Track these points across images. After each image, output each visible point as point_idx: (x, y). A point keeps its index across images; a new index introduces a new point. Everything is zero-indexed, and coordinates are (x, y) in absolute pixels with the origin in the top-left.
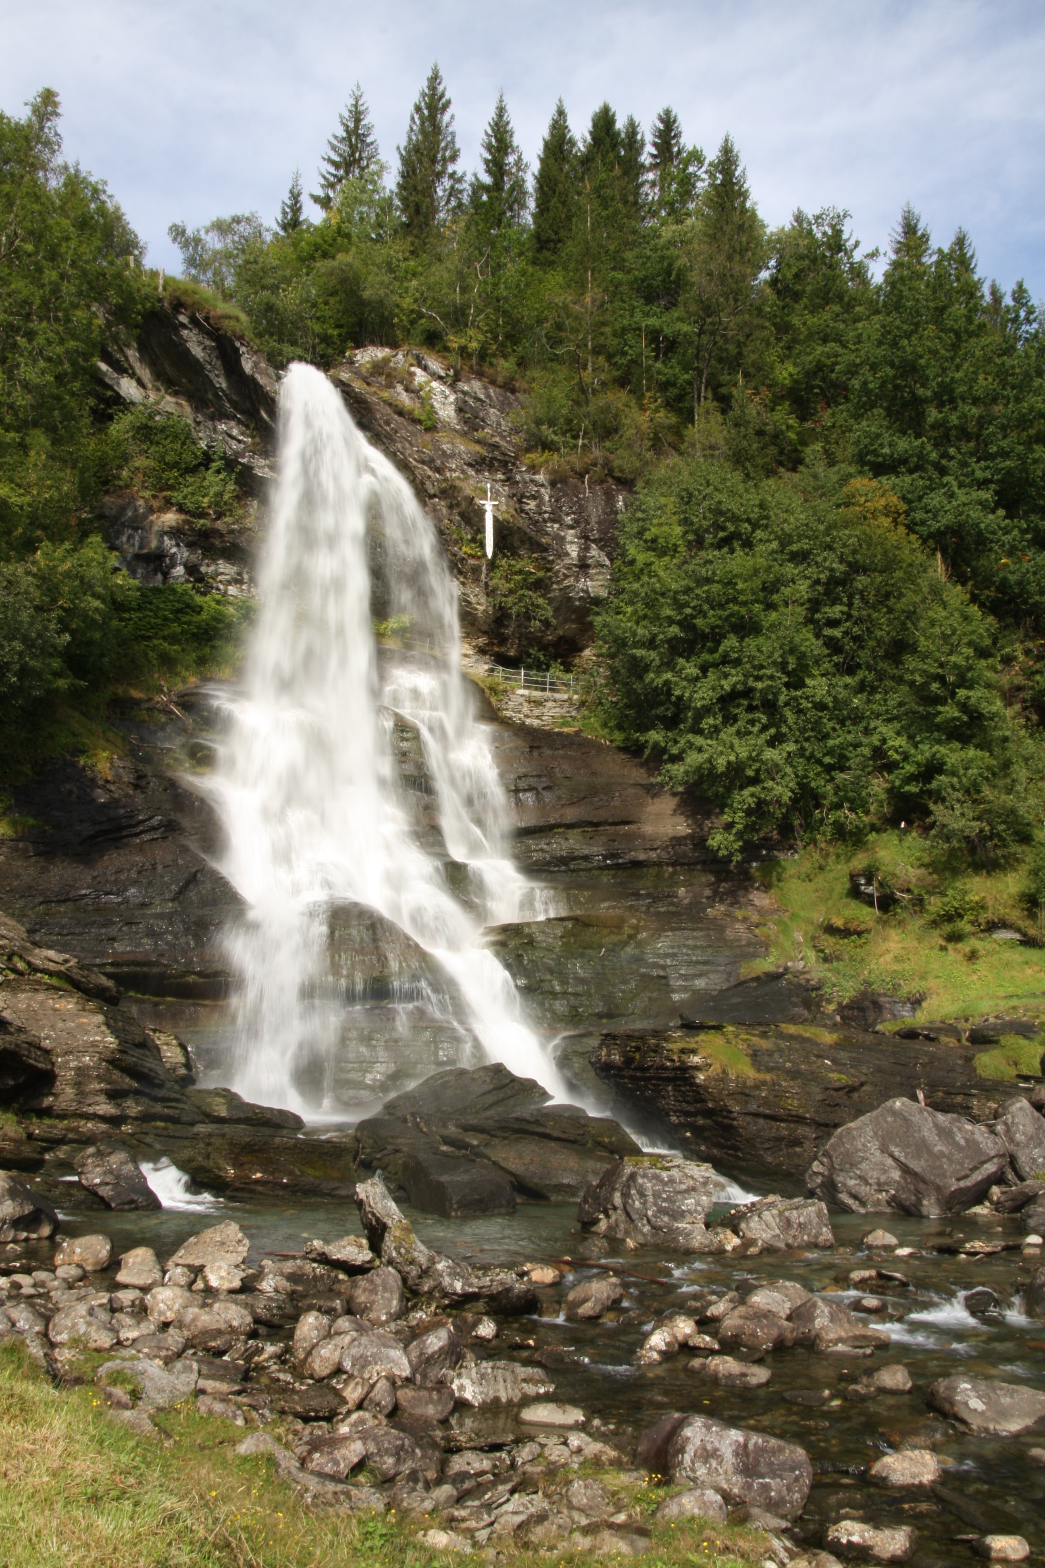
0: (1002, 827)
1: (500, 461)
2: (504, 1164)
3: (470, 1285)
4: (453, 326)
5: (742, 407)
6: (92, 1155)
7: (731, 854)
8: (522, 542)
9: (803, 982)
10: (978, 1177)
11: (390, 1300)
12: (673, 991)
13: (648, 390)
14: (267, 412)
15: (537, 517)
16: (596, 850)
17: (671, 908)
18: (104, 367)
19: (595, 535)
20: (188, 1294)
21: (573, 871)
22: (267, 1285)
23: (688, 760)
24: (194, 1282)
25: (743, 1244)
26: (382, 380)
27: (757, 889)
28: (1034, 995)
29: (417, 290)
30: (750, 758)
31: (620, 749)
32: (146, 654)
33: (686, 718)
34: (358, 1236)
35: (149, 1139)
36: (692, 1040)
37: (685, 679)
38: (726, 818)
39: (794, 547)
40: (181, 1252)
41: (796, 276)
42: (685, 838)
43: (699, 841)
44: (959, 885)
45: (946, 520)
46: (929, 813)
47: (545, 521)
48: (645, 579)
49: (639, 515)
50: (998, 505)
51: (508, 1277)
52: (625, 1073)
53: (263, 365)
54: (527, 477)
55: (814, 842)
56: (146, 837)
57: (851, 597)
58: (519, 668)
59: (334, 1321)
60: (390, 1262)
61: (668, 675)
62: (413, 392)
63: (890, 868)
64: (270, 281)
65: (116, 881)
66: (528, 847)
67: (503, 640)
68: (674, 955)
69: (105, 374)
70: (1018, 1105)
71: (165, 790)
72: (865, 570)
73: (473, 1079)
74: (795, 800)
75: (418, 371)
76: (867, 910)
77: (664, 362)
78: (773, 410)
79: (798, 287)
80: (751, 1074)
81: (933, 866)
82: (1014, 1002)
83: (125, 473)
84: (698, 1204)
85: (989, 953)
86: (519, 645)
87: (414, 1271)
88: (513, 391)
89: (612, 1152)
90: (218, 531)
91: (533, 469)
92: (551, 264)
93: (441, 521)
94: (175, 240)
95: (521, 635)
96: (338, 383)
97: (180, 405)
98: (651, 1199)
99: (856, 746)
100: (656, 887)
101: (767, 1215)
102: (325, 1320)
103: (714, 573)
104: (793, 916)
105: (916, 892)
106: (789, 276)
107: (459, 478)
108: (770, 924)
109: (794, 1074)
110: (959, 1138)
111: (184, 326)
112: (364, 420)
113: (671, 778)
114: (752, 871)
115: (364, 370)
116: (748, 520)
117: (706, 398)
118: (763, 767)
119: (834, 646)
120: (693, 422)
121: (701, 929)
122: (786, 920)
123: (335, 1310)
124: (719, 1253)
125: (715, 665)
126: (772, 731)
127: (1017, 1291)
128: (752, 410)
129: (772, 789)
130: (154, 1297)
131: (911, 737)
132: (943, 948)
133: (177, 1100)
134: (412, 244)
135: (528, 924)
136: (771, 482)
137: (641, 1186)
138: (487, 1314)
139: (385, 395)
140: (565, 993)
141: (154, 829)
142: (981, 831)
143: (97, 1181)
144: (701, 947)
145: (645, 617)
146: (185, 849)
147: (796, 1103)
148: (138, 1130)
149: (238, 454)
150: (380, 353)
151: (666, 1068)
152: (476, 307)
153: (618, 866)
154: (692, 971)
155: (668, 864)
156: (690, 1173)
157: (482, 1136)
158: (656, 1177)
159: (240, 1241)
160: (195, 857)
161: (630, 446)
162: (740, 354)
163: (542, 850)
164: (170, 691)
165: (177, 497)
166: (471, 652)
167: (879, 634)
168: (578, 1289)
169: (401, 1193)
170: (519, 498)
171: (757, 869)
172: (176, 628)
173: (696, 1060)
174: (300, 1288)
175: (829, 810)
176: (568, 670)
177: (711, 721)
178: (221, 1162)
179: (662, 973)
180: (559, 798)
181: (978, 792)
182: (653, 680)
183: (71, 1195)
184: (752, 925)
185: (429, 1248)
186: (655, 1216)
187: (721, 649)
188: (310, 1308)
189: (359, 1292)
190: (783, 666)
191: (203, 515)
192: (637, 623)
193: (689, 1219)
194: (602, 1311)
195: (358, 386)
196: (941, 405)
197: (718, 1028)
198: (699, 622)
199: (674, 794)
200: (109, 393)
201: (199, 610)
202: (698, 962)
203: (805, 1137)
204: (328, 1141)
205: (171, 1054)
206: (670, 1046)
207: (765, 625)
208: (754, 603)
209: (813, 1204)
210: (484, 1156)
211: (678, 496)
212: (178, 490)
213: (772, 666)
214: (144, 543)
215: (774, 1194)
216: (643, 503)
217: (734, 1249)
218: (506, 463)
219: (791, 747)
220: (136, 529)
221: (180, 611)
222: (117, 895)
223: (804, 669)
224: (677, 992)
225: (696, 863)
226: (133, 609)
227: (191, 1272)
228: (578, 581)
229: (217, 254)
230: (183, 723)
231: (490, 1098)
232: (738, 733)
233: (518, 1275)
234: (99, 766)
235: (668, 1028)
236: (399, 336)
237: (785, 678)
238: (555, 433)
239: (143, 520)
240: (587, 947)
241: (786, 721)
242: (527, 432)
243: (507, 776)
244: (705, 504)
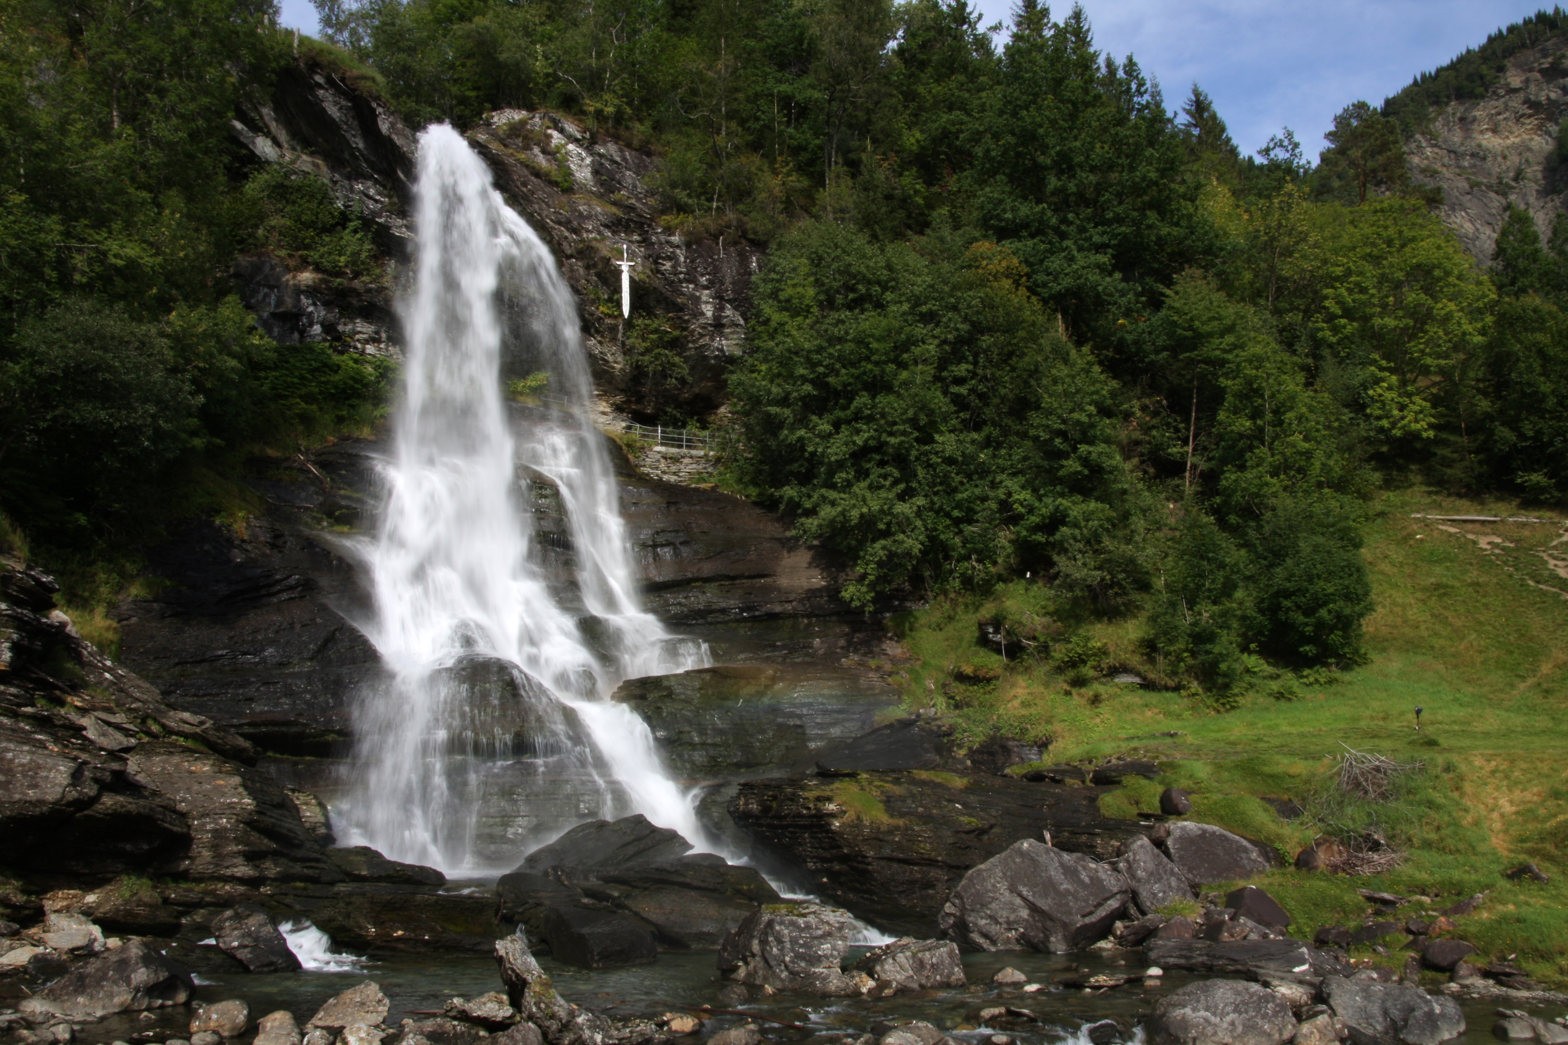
0: (1123, 575)
1: (636, 223)
2: (645, 915)
3: (611, 1037)
4: (589, 90)
5: (871, 172)
6: (230, 918)
7: (864, 606)
8: (658, 302)
9: (935, 728)
10: (1102, 913)
12: (809, 740)
13: (781, 154)
14: (403, 172)
15: (672, 277)
16: (733, 603)
17: (807, 659)
18: (238, 125)
19: (730, 295)
21: (710, 624)
23: (822, 514)
24: (333, 1044)
25: (878, 986)
26: (519, 141)
27: (891, 639)
28: (1154, 736)
29: (554, 54)
30: (882, 511)
31: (755, 504)
32: (283, 413)
33: (819, 473)
34: (498, 992)
35: (288, 901)
36: (827, 788)
37: (818, 436)
38: (859, 570)
39: (924, 309)
40: (321, 1014)
41: (923, 46)
42: (820, 590)
43: (833, 592)
44: (1082, 632)
45: (1067, 282)
46: (1053, 564)
47: (681, 281)
48: (780, 338)
49: (773, 276)
50: (1115, 267)
51: (647, 1028)
52: (762, 822)
53: (400, 126)
54: (663, 238)
55: (944, 592)
56: (285, 596)
57: (976, 355)
58: (656, 425)
60: (531, 1017)
61: (802, 432)
62: (549, 154)
63: (1017, 617)
64: (406, 43)
65: (253, 641)
66: (666, 601)
67: (640, 399)
68: (809, 705)
69: (240, 132)
70: (1139, 843)
71: (303, 549)
72: (990, 330)
73: (614, 831)
74: (924, 553)
75: (555, 134)
76: (995, 657)
77: (795, 128)
78: (901, 175)
79: (924, 57)
80: (885, 819)
81: (1057, 614)
82: (1135, 744)
83: (260, 232)
84: (834, 948)
85: (1112, 697)
86: (656, 403)
87: (554, 1026)
88: (649, 154)
89: (750, 900)
90: (355, 290)
91: (669, 230)
92: (685, 30)
93: (578, 281)
95: (657, 393)
96: (474, 144)
97: (317, 166)
98: (788, 945)
99: (984, 499)
100: (791, 639)
101: (900, 957)
103: (847, 333)
104: (925, 665)
105: (1042, 639)
106: (916, 46)
107: (595, 239)
108: (902, 672)
109: (926, 819)
110: (1084, 877)
111: (320, 86)
112: (502, 181)
113: (805, 532)
114: (885, 621)
115: (501, 132)
116: (878, 283)
117: (836, 163)
118: (894, 521)
119: (960, 403)
120: (824, 186)
121: (836, 679)
122: (917, 668)
124: (856, 994)
125: (848, 422)
126: (902, 486)
127: (1139, 1022)
128: (881, 175)
129: (903, 542)
131: (1035, 491)
132: (1068, 693)
133: (317, 860)
134: (549, 8)
135: (667, 677)
136: (897, 243)
137: (778, 932)
139: (522, 156)
140: (703, 744)
141: (291, 588)
142: (1103, 579)
143: (236, 944)
144: (836, 696)
145: (779, 375)
146: (324, 608)
147: (928, 846)
148: (277, 891)
149: (375, 214)
150: (517, 115)
151: (802, 816)
152: (612, 72)
153: (754, 619)
154: (827, 719)
155: (803, 616)
156: (826, 919)
157: (623, 887)
158: (793, 924)
159: (380, 1001)
160: (334, 616)
161: (763, 209)
162: (869, 121)
163: (680, 604)
164: (307, 450)
165: (314, 255)
166: (608, 410)
167: (1003, 391)
168: (718, 1037)
170: (654, 259)
171: (890, 620)
172: (313, 387)
173: (832, 807)
175: (958, 561)
176: (704, 427)
177: (844, 475)
178: (362, 920)
179: (798, 722)
180: (696, 553)
181: (1100, 542)
182: (787, 437)
183: (209, 959)
184: (885, 673)
185: (569, 1002)
186: (792, 962)
187: (852, 407)
190: (914, 422)
191: (340, 274)
192: (772, 381)
193: (825, 963)
195: (495, 147)
196: (1060, 173)
197: (852, 775)
198: (831, 380)
199: (810, 548)
200: (244, 151)
201: (336, 368)
202: (833, 712)
203: (937, 880)
204: (469, 897)
205: (310, 813)
206: (806, 794)
207: (896, 383)
208: (886, 363)
209: (945, 945)
210: (625, 907)
211: (808, 258)
212: (315, 249)
213: (904, 422)
214: (280, 302)
215: (908, 935)
216: (777, 265)
217: (870, 991)
218: (642, 224)
219: (920, 501)
220: (271, 288)
221: (317, 369)
222: (255, 655)
223: (933, 425)
224: (814, 740)
225: (831, 615)
226: (270, 368)
227: (330, 1034)
228: (713, 340)
229: (351, 14)
230: (321, 482)
231: (631, 850)
232: (870, 487)
233: (657, 1025)
234: (235, 526)
235: (805, 776)
236: (536, 100)
237: (916, 434)
238: (689, 196)
239: (278, 279)
240: (725, 699)
241: (916, 475)
242: (662, 194)
243: (645, 531)
244: (835, 266)
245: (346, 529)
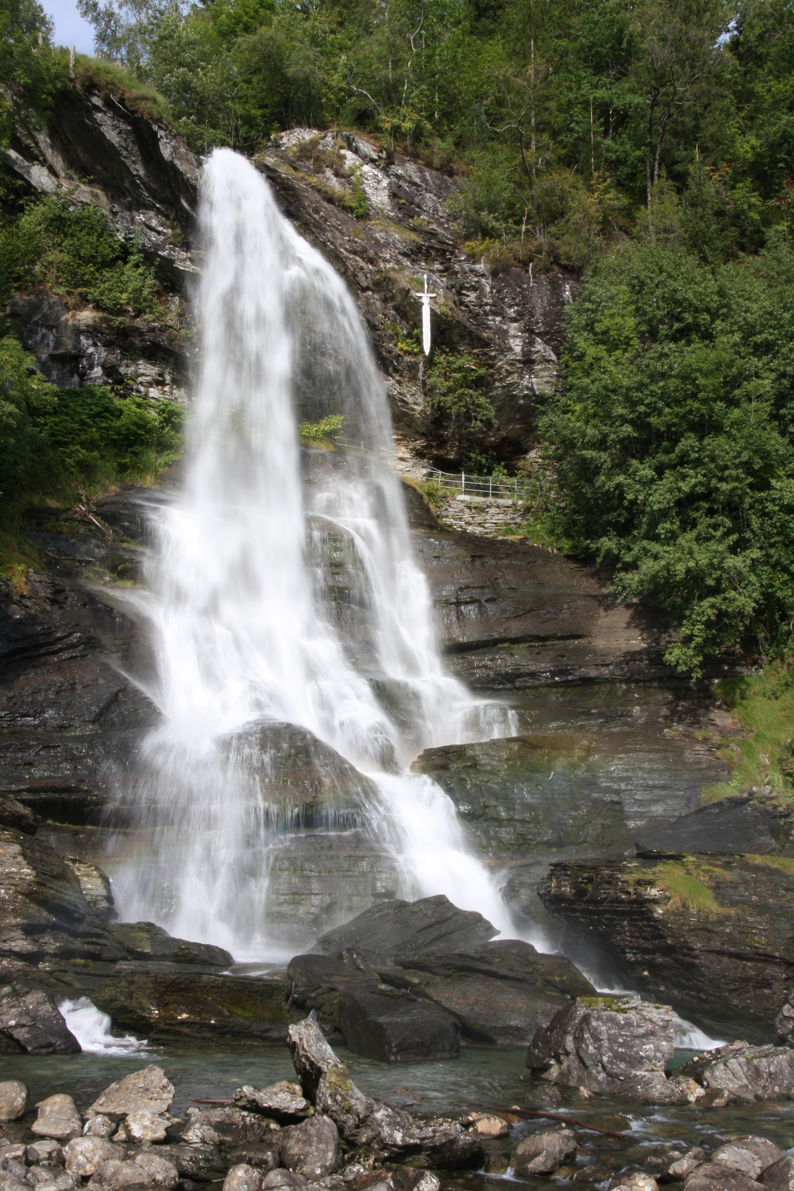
1: (437, 250)
2: (447, 1005)
3: (412, 1136)
4: (385, 105)
5: (699, 185)
6: (7, 995)
7: (691, 671)
8: (462, 337)
9: (770, 808)
11: (325, 1152)
12: (628, 818)
13: (597, 169)
14: (187, 201)
15: (477, 310)
16: (544, 666)
17: (625, 728)
18: (13, 154)
19: (540, 328)
20: (108, 1145)
21: (519, 689)
22: (194, 1135)
23: (644, 568)
24: (115, 1131)
25: (707, 1094)
26: (310, 164)
27: (719, 707)
29: (345, 65)
30: (711, 565)
31: (568, 557)
32: (63, 461)
33: (641, 523)
34: (290, 1081)
35: (68, 978)
36: (649, 871)
37: (639, 482)
38: (684, 631)
39: (759, 339)
40: (102, 1100)
41: (760, 37)
42: (640, 652)
43: (655, 656)
47: (486, 314)
48: (596, 374)
49: (587, 305)
51: (452, 1128)
52: (577, 906)
53: (183, 150)
54: (466, 266)
55: (782, 657)
56: (65, 655)
58: (459, 472)
59: (265, 1175)
60: (326, 1110)
61: (621, 478)
62: (343, 176)
64: (187, 56)
65: (32, 702)
66: (471, 663)
67: (442, 443)
68: (628, 779)
69: (15, 162)
71: (85, 605)
73: (414, 913)
74: (758, 612)
75: (349, 154)
77: (613, 138)
78: (733, 188)
79: (762, 50)
80: (713, 907)
83: (37, 268)
84: (657, 1049)
86: (460, 448)
87: (351, 1121)
88: (451, 174)
89: (563, 992)
90: (138, 328)
91: (473, 258)
92: (491, 33)
93: (375, 315)
94: (85, 14)
95: (461, 436)
96: (262, 168)
97: (96, 196)
98: (606, 1044)
100: (608, 706)
101: (733, 1063)
102: (256, 1173)
103: (671, 368)
104: (758, 737)
106: (752, 38)
107: (393, 269)
108: (733, 746)
109: (761, 909)
111: (97, 109)
112: (291, 208)
113: (624, 588)
114: (713, 688)
115: (290, 154)
116: (708, 310)
117: (659, 176)
118: (725, 576)
120: (646, 204)
121: (658, 751)
122: (750, 741)
123: (266, 1162)
125: (673, 467)
126: (735, 537)
128: (710, 189)
129: (734, 600)
130: (72, 1149)
133: (98, 936)
134: (340, 14)
135: (471, 746)
136: (730, 265)
137: (595, 1029)
138: (429, 1168)
139: (314, 180)
140: (511, 820)
141: (73, 646)
143: (13, 1023)
144: (658, 769)
145: (595, 415)
146: (106, 667)
147: (763, 940)
148: (57, 967)
149: (157, 247)
150: (307, 135)
151: (622, 901)
152: (410, 83)
153: (567, 684)
154: (648, 796)
155: (621, 681)
156: (649, 1016)
157: (423, 974)
158: (612, 1020)
159: (164, 1087)
160: (117, 677)
161: (577, 231)
162: (697, 127)
163: (485, 666)
164: (89, 500)
165: (93, 293)
166: (408, 456)
168: (528, 1141)
169: (336, 1036)
170: (459, 290)
171: (719, 686)
172: (94, 433)
173: (654, 892)
174: (228, 1139)
176: (512, 474)
177: (668, 525)
178: (145, 1002)
179: (616, 798)
180: (504, 611)
182: (604, 484)
184: (713, 746)
185: (367, 1095)
186: (610, 1062)
187: (677, 450)
188: (240, 1160)
189: (292, 1143)
190: (747, 466)
191: (122, 312)
192: (587, 422)
193: (647, 1066)
194: (554, 1166)
195: (284, 171)
197: (677, 858)
198: (653, 420)
199: (629, 606)
200: (20, 182)
201: (119, 413)
202: (654, 787)
203: (774, 978)
204: (259, 979)
205: (91, 885)
206: (625, 877)
207: (727, 423)
208: (715, 400)
209: (785, 1052)
210: (425, 996)
211: (629, 284)
212: (95, 286)
213: (736, 467)
214: (58, 344)
215: (741, 1039)
216: (592, 293)
217: (698, 1100)
218: (444, 252)
219: (756, 554)
220: (50, 328)
221: (98, 415)
222: (34, 717)
223: (768, 469)
224: (632, 818)
225: (652, 680)
226: (49, 414)
227: (112, 1121)
228: (522, 378)
229: (131, 30)
230: (104, 535)
231: (434, 933)
232: (698, 539)
233: (462, 1125)
234: (15, 581)
235: (622, 858)
236: (328, 117)
237: (750, 480)
238: (496, 219)
239: (58, 319)
240: (535, 770)
241: (749, 526)
242: (466, 218)
243: (448, 588)
244: (659, 292)
245: (129, 584)
